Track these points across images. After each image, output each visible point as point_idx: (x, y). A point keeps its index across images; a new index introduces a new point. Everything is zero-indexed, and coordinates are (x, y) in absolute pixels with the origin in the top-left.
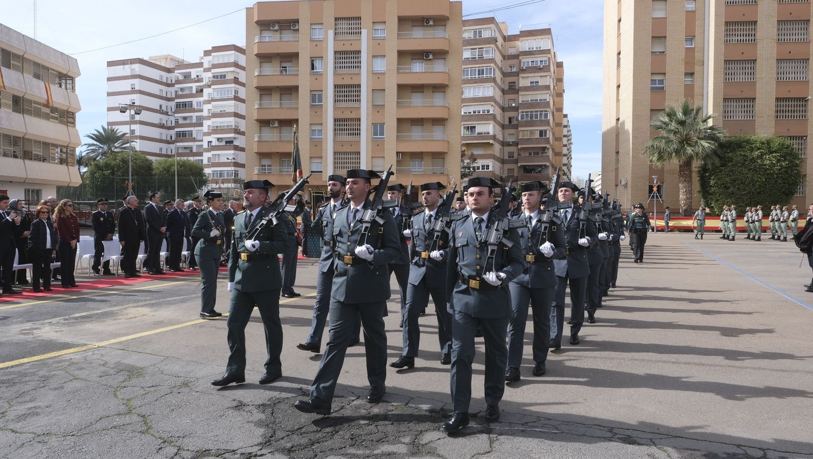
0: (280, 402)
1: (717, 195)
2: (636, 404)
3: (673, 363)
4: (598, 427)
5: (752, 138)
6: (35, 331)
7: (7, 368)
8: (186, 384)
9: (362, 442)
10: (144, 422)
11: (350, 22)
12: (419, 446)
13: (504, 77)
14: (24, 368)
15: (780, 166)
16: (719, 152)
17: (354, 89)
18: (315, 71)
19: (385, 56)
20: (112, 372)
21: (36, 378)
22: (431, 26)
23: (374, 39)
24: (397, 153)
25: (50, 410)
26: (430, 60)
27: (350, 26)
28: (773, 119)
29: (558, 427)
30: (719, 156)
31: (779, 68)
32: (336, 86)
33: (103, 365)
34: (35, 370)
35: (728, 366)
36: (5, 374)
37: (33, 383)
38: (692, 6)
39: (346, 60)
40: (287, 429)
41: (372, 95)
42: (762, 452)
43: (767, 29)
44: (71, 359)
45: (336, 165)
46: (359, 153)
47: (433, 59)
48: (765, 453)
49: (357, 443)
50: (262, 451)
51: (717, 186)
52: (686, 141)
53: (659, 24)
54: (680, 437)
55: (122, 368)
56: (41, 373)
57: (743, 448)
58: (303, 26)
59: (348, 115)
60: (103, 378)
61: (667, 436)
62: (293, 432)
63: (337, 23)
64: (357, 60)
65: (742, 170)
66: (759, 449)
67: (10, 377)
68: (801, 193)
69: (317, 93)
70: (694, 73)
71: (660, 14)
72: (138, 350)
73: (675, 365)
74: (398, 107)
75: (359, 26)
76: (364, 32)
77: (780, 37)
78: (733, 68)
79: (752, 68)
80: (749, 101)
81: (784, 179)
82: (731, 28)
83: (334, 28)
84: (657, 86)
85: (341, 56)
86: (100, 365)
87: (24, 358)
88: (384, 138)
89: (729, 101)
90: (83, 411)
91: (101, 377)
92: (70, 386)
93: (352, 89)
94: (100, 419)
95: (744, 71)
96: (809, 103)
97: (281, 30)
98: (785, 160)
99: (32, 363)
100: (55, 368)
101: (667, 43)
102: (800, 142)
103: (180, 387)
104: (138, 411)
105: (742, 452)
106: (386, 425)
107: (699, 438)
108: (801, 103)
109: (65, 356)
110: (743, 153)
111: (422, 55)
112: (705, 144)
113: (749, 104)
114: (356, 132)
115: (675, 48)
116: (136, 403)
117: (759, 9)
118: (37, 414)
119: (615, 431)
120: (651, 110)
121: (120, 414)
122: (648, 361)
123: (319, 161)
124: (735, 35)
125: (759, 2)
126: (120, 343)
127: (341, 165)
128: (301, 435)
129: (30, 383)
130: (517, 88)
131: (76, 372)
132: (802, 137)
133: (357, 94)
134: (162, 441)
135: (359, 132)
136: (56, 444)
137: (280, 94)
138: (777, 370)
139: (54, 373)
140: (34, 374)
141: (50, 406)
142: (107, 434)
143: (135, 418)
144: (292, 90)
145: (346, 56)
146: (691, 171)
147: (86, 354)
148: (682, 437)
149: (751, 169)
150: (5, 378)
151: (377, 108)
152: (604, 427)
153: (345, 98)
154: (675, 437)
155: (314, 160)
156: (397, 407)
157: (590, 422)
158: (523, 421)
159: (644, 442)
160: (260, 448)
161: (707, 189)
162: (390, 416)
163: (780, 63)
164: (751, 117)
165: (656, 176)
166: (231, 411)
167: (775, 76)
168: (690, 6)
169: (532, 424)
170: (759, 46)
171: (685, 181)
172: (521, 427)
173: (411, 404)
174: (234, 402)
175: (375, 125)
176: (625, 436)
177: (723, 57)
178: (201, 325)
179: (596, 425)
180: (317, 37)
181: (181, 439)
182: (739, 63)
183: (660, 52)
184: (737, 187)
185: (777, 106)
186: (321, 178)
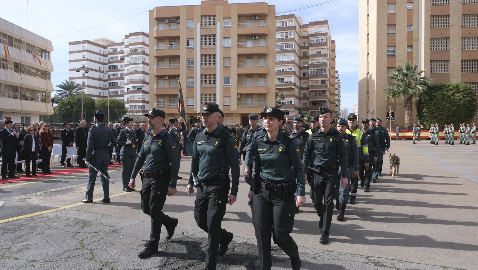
1: (428, 118)
2: (382, 243)
4: (360, 256)
5: (448, 84)
6: (27, 200)
7: (11, 221)
8: (115, 231)
9: (220, 265)
10: (91, 253)
11: (210, 18)
12: (253, 267)
13: (300, 49)
14: (21, 221)
15: (465, 100)
16: (428, 92)
17: (213, 57)
18: (189, 46)
19: (230, 37)
20: (72, 224)
21: (28, 227)
22: (257, 20)
23: (224, 28)
24: (238, 94)
25: (36, 246)
26: (257, 39)
27: (210, 20)
28: (460, 73)
29: (336, 256)
30: (428, 95)
31: (463, 42)
32: (202, 55)
33: (67, 220)
34: (27, 223)
36: (10, 225)
37: (26, 230)
39: (207, 40)
40: (175, 257)
41: (223, 60)
43: (455, 20)
44: (48, 216)
45: (202, 102)
46: (215, 94)
47: (259, 39)
51: (428, 112)
52: (408, 85)
53: (392, 17)
54: (409, 262)
55: (78, 221)
56: (31, 225)
57: (447, 268)
58: (183, 20)
59: (209, 72)
60: (67, 227)
61: (402, 262)
62: (179, 259)
63: (202, 18)
64: (214, 40)
65: (442, 103)
66: (457, 269)
67: (13, 227)
69: (191, 60)
70: (412, 46)
71: (392, 11)
72: (87, 211)
74: (238, 67)
75: (215, 20)
76: (218, 24)
77: (464, 24)
78: (436, 43)
79: (447, 42)
80: (445, 62)
81: (467, 108)
82: (434, 19)
83: (200, 21)
84: (391, 53)
85: (205, 38)
86: (65, 220)
87: (21, 215)
88: (230, 86)
89: (436, 62)
90: (56, 247)
91: (66, 227)
92: (48, 232)
93: (211, 57)
94: (66, 252)
95: (442, 44)
97: (170, 23)
98: (468, 97)
99: (26, 219)
100: (39, 221)
101: (397, 30)
102: (477, 85)
103: (112, 232)
104: (88, 246)
106: (234, 255)
107: (420, 263)
108: (477, 63)
109: (44, 214)
110: (443, 93)
111: (252, 37)
112: (420, 87)
114: (214, 82)
115: (401, 31)
116: (86, 242)
117: (451, 7)
118: (29, 249)
119: (369, 258)
120: (387, 68)
121: (77, 249)
123: (192, 99)
124: (437, 23)
125: (450, 4)
126: (77, 207)
128: (184, 261)
129: (25, 230)
130: (308, 55)
131: (52, 224)
132: (477, 83)
133: (214, 60)
134: (102, 264)
135: (215, 82)
136: (40, 267)
137: (170, 60)
139: (38, 224)
140: (27, 225)
141: (36, 244)
142: (70, 260)
143: (86, 251)
144: (176, 58)
145: (207, 38)
146: (412, 104)
147: (58, 213)
148: (411, 262)
149: (447, 102)
150: (10, 227)
151: (226, 68)
152: (363, 256)
153: (207, 62)
154: (406, 262)
155: (189, 99)
156: (240, 244)
157: (355, 253)
158: (315, 253)
159: (387, 265)
160: (160, 269)
161: (422, 114)
162: (236, 250)
163: (464, 39)
164: (447, 71)
165: (391, 107)
166: (143, 246)
167: (461, 47)
168: (410, 6)
169: (321, 254)
170: (451, 29)
171: (408, 109)
172: (314, 256)
173: (248, 242)
174: (144, 241)
175: (225, 78)
176: (376, 262)
177: (430, 36)
178: (124, 196)
179: (358, 255)
180: (191, 27)
181: (113, 263)
182: (439, 40)
183: (392, 34)
184: (439, 113)
185: (462, 65)
186: (193, 109)
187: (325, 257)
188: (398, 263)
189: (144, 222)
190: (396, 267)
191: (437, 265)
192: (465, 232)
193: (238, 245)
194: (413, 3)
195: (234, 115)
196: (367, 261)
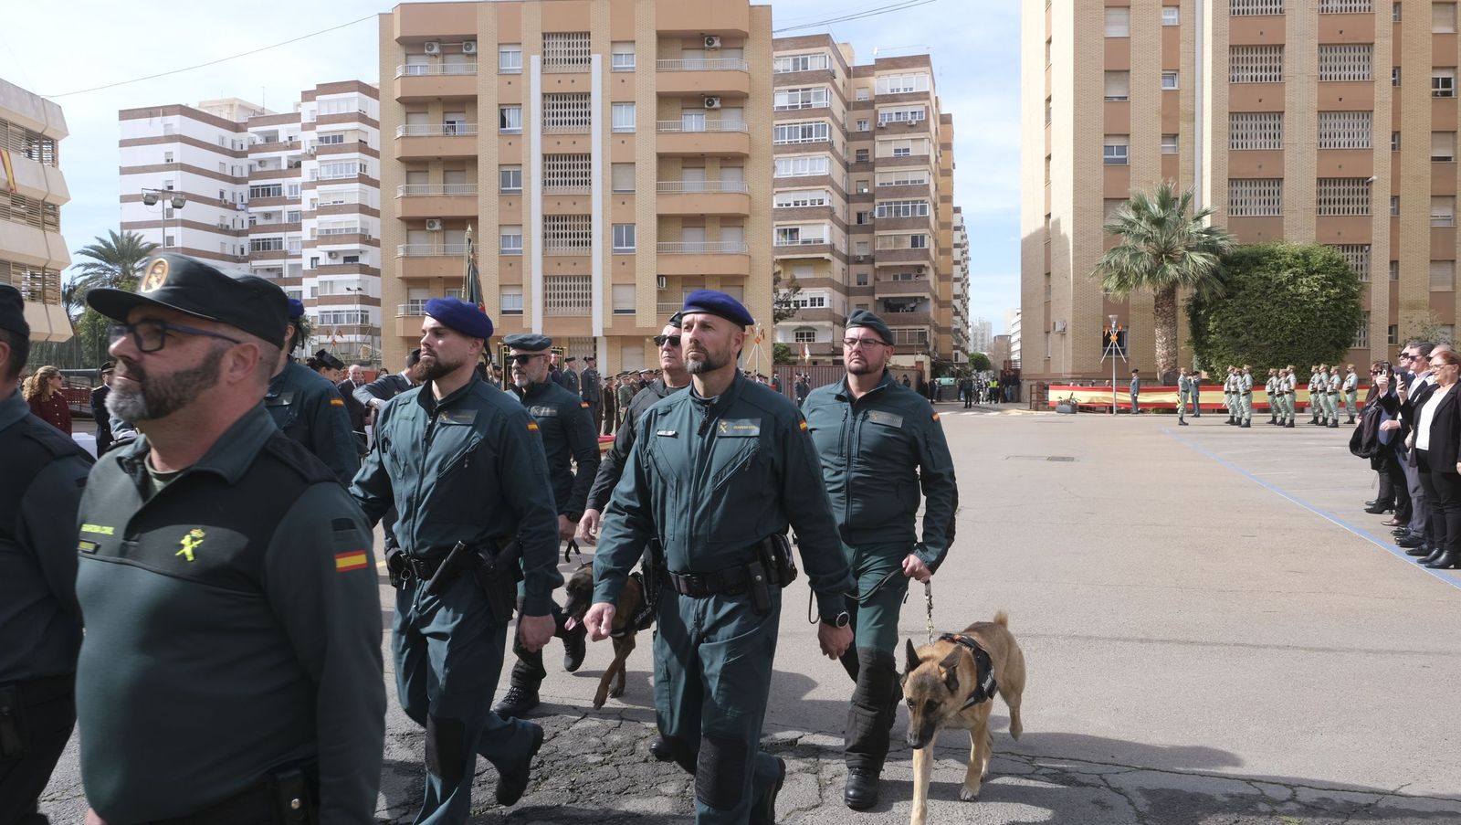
1: (1221, 348)
3: (1141, 641)
4: (1009, 756)
5: (1278, 248)
9: (591, 795)
11: (571, 41)
12: (692, 799)
13: (848, 140)
15: (1326, 296)
16: (1222, 272)
17: (580, 162)
18: (507, 128)
19: (634, 102)
22: (716, 49)
23: (614, 71)
24: (659, 277)
26: (716, 109)
27: (571, 49)
28: (1313, 215)
30: (1222, 280)
31: (1323, 125)
32: (545, 157)
35: (1235, 645)
38: (1173, 17)
39: (563, 110)
41: (612, 171)
42: (1290, 792)
43: (1301, 60)
45: (548, 300)
46: (589, 278)
47: (722, 108)
48: (1295, 792)
49: (581, 798)
50: (407, 816)
51: (1220, 333)
52: (1165, 253)
53: (1118, 47)
54: (1149, 769)
57: (1257, 784)
58: (485, 47)
59: (568, 209)
61: (1128, 769)
63: (547, 42)
65: (1261, 304)
66: (1285, 785)
68: (1362, 344)
69: (511, 169)
70: (1177, 135)
71: (1118, 31)
73: (1144, 645)
74: (658, 193)
75: (587, 49)
76: (596, 59)
77: (1324, 73)
78: (1244, 126)
79: (1277, 127)
80: (1272, 183)
81: (1332, 320)
82: (1240, 56)
83: (540, 51)
84: (1115, 156)
85: (555, 102)
88: (634, 250)
89: (1239, 184)
93: (576, 162)
95: (1263, 131)
96: (1374, 186)
97: (444, 54)
98: (1334, 286)
101: (1131, 83)
102: (1359, 254)
105: (1255, 792)
106: (634, 763)
108: (1360, 187)
110: (1264, 275)
111: (702, 101)
112: (1199, 259)
113: (1272, 188)
114: (584, 239)
115: (1145, 90)
117: (1287, 23)
119: (1037, 761)
120: (1105, 199)
122: (1098, 639)
123: (516, 292)
124: (1247, 68)
125: (1286, 11)
127: (556, 300)
128: (480, 785)
130: (871, 160)
132: (1362, 246)
133: (584, 170)
135: (588, 239)
137: (445, 171)
138: (1318, 650)
144: (464, 165)
145: (563, 102)
146: (1175, 307)
148: (1154, 770)
149: (1277, 302)
151: (622, 196)
152: (1020, 756)
153: (563, 179)
155: (507, 291)
159: (1086, 780)
161: (1203, 338)
162: (642, 748)
163: (1323, 118)
164: (1276, 212)
165: (1116, 316)
167: (1316, 140)
168: (1170, 17)
170: (1287, 88)
171: (1164, 323)
175: (617, 227)
176: (1056, 771)
177: (1227, 106)
179: (1005, 753)
180: (511, 68)
182: (1254, 118)
183: (1120, 98)
184: (1253, 333)
185: (1320, 192)
186: (521, 324)
188: (1118, 773)
190: (1113, 785)
192: (1312, 680)
193: (648, 734)
194: (1178, 6)
195: (647, 340)
196: (1028, 769)
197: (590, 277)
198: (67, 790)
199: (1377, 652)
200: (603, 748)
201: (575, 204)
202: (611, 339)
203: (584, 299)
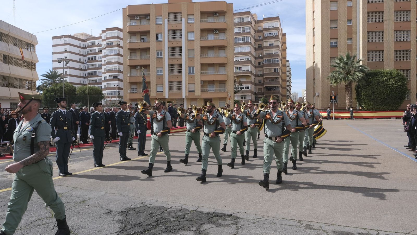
0: (131, 210)
1: (365, 100)
2: (314, 208)
3: (336, 186)
5: (382, 71)
6: (8, 175)
8: (83, 202)
9: (171, 230)
11: (176, 15)
12: (200, 232)
13: (256, 41)
14: (0, 194)
15: (397, 85)
16: (366, 78)
18: (158, 40)
19: (194, 32)
21: (6, 200)
22: (217, 16)
23: (188, 23)
24: (201, 81)
26: (217, 33)
27: (176, 17)
28: (393, 61)
29: (273, 221)
30: (365, 80)
31: (396, 35)
32: (169, 48)
34: (5, 196)
37: (4, 202)
39: (174, 34)
40: (133, 224)
41: (188, 51)
42: (377, 232)
43: (389, 16)
45: (170, 88)
47: (219, 33)
48: (379, 232)
49: (168, 231)
51: (365, 96)
52: (349, 73)
53: (334, 13)
54: (335, 225)
57: (367, 230)
58: (152, 17)
59: (175, 62)
61: (328, 225)
62: (135, 226)
63: (169, 15)
64: (180, 34)
65: (377, 87)
66: (376, 230)
68: (408, 99)
69: (159, 51)
70: (352, 38)
71: (334, 8)
72: (60, 184)
73: (337, 188)
74: (201, 58)
75: (181, 17)
76: (183, 20)
77: (396, 19)
78: (372, 35)
79: (382, 35)
81: (399, 92)
82: (371, 15)
83: (168, 18)
84: (333, 45)
85: (172, 32)
87: (1, 189)
88: (194, 74)
89: (370, 52)
90: (28, 216)
93: (178, 49)
94: (37, 220)
95: (378, 36)
96: (411, 52)
97: (141, 19)
98: (399, 82)
99: (4, 192)
101: (338, 23)
102: (407, 72)
103: (80, 203)
105: (367, 232)
106: (184, 221)
108: (407, 53)
110: (378, 79)
111: (213, 31)
112: (358, 74)
113: (380, 53)
114: (180, 71)
115: (342, 26)
117: (384, 5)
119: (302, 222)
120: (330, 57)
121: (47, 218)
123: (161, 86)
124: (373, 18)
125: (384, 2)
127: (172, 88)
130: (262, 47)
132: (408, 70)
133: (180, 51)
137: (141, 52)
140: (5, 198)
142: (39, 228)
144: (146, 50)
145: (174, 32)
146: (351, 88)
148: (337, 225)
149: (382, 86)
151: (190, 58)
152: (297, 220)
153: (174, 54)
154: (333, 225)
155: (158, 86)
156: (191, 212)
157: (290, 218)
158: (255, 218)
159: (316, 228)
160: (117, 234)
161: (360, 97)
162: (187, 217)
163: (396, 33)
164: (382, 60)
165: (334, 91)
166: (105, 215)
167: (393, 39)
168: (349, 4)
169: (260, 220)
170: (385, 24)
171: (348, 93)
172: (254, 221)
173: (199, 210)
174: (107, 210)
175: (189, 67)
176: (307, 225)
177: (367, 30)
178: (95, 171)
179: (292, 219)
180: (159, 23)
181: (77, 230)
182: (375, 33)
183: (334, 28)
184: (375, 96)
185: (395, 54)
186: (162, 95)
187: (263, 222)
188: (325, 226)
189: (109, 193)
190: (324, 230)
191: (359, 227)
194: (352, 1)
195: (198, 99)
196: (299, 224)
197: (182, 81)
198: (25, 226)
199: (407, 190)
200: (176, 216)
201: (177, 61)
202: (188, 99)
203: (180, 88)
